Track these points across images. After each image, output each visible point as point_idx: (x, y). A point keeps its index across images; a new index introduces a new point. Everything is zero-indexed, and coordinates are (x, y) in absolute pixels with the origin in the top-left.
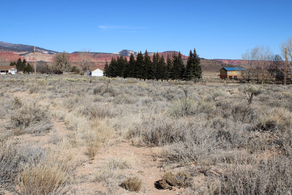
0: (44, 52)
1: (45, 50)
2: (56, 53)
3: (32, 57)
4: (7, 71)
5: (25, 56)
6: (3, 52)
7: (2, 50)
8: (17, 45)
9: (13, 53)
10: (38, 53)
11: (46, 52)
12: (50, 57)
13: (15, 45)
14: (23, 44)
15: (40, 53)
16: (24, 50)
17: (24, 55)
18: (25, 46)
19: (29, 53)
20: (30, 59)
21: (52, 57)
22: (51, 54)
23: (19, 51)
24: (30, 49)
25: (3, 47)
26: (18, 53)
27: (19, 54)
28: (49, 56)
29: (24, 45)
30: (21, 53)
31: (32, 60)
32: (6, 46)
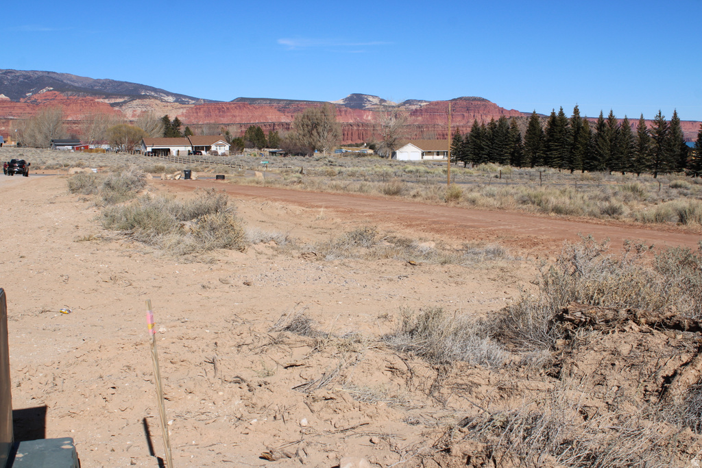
0: (166, 98)
1: (168, 94)
2: (194, 102)
3: (139, 111)
4: (208, 148)
5: (124, 107)
6: (71, 97)
7: (70, 93)
8: (101, 82)
9: (97, 100)
10: (152, 100)
11: (171, 99)
12: (181, 110)
13: (97, 81)
14: (115, 80)
15: (158, 102)
16: (122, 96)
17: (121, 106)
18: (121, 83)
19: (132, 100)
20: (134, 116)
21: (185, 111)
22: (182, 103)
23: (108, 96)
24: (134, 92)
25: (70, 86)
26: (106, 101)
27: (108, 102)
28: (179, 108)
29: (119, 82)
30: (113, 101)
31: (138, 116)
32: (76, 85)
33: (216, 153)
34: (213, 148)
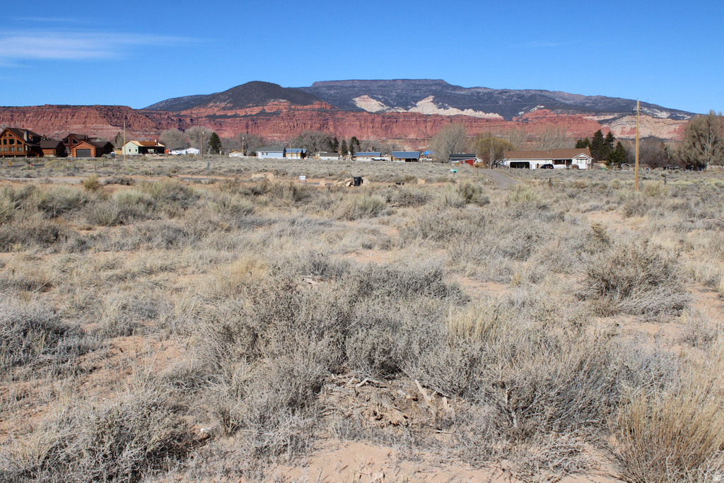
0: (660, 114)
1: (662, 109)
2: (689, 117)
3: (628, 128)
4: (569, 162)
5: (613, 124)
6: (561, 115)
7: (559, 111)
8: (593, 99)
9: (584, 118)
10: (643, 116)
11: (665, 115)
12: (674, 126)
13: (589, 98)
14: (607, 96)
15: (649, 118)
16: (611, 111)
17: (610, 123)
18: (613, 100)
19: (622, 117)
20: (622, 133)
21: (677, 127)
22: (677, 118)
23: (597, 113)
24: (625, 108)
25: (561, 103)
26: (596, 118)
27: (598, 119)
28: (671, 124)
29: (611, 98)
30: (602, 118)
31: (628, 133)
32: (568, 102)
33: (577, 167)
34: (574, 162)
